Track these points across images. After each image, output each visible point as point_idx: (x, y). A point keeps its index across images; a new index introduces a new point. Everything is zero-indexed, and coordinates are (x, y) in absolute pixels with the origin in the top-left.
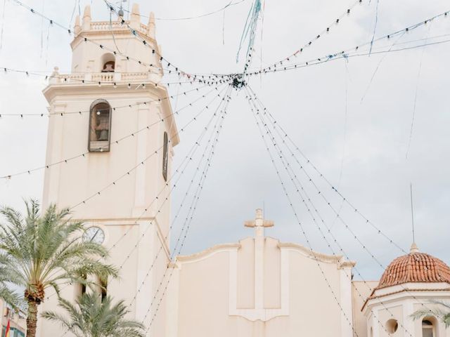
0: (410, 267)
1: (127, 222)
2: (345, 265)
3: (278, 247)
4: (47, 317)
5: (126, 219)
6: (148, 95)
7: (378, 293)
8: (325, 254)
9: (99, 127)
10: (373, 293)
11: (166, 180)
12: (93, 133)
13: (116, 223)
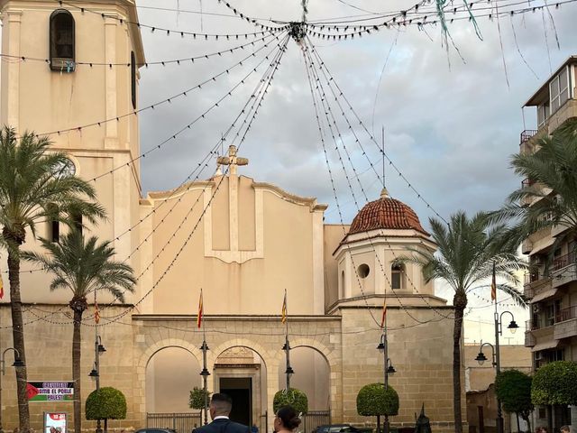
0: (381, 213)
1: (99, 155)
2: (317, 208)
3: (253, 187)
4: (26, 258)
5: (98, 151)
6: (115, 7)
7: (351, 238)
8: (300, 196)
9: (60, 42)
10: (345, 238)
11: (135, 108)
12: (54, 48)
13: (86, 154)
